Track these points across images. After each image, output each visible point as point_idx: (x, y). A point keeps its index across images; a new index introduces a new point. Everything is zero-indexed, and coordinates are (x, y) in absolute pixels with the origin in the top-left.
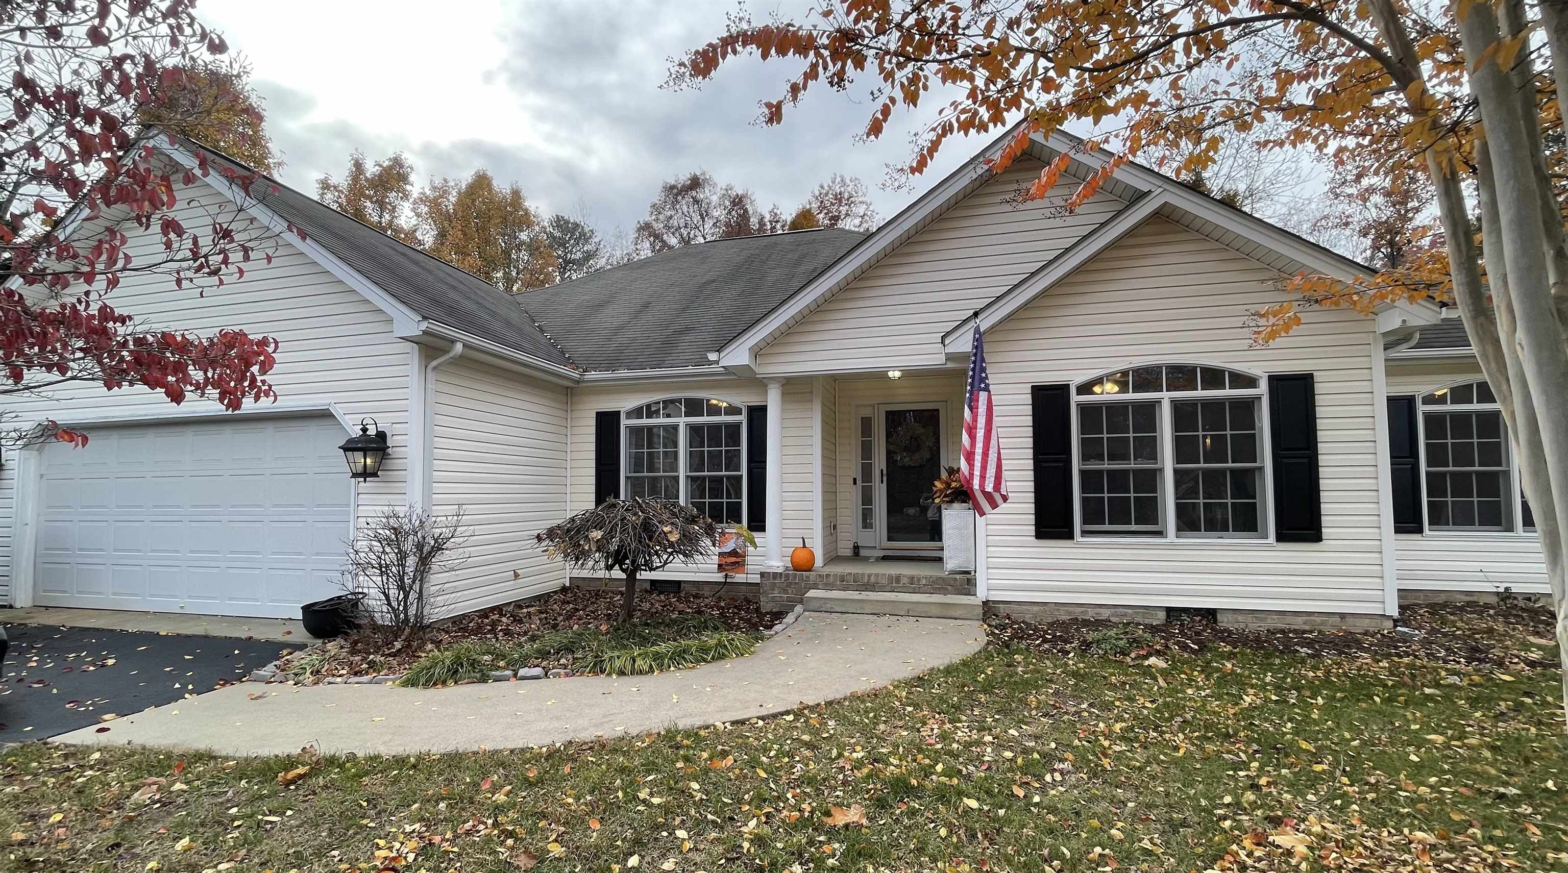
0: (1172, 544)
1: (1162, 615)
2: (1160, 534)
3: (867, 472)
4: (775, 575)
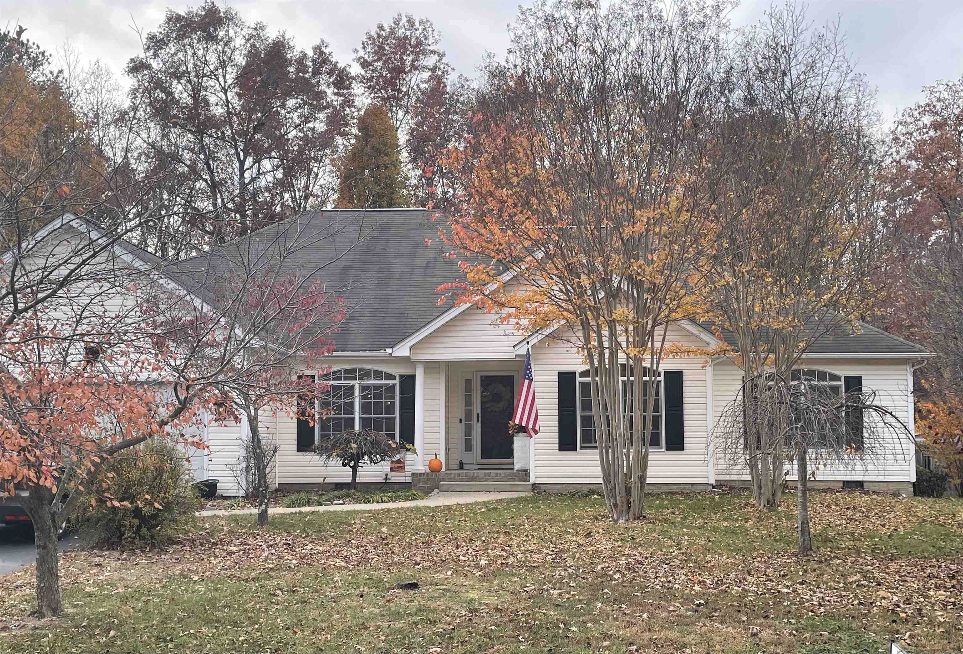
3: (468, 415)
4: (420, 474)
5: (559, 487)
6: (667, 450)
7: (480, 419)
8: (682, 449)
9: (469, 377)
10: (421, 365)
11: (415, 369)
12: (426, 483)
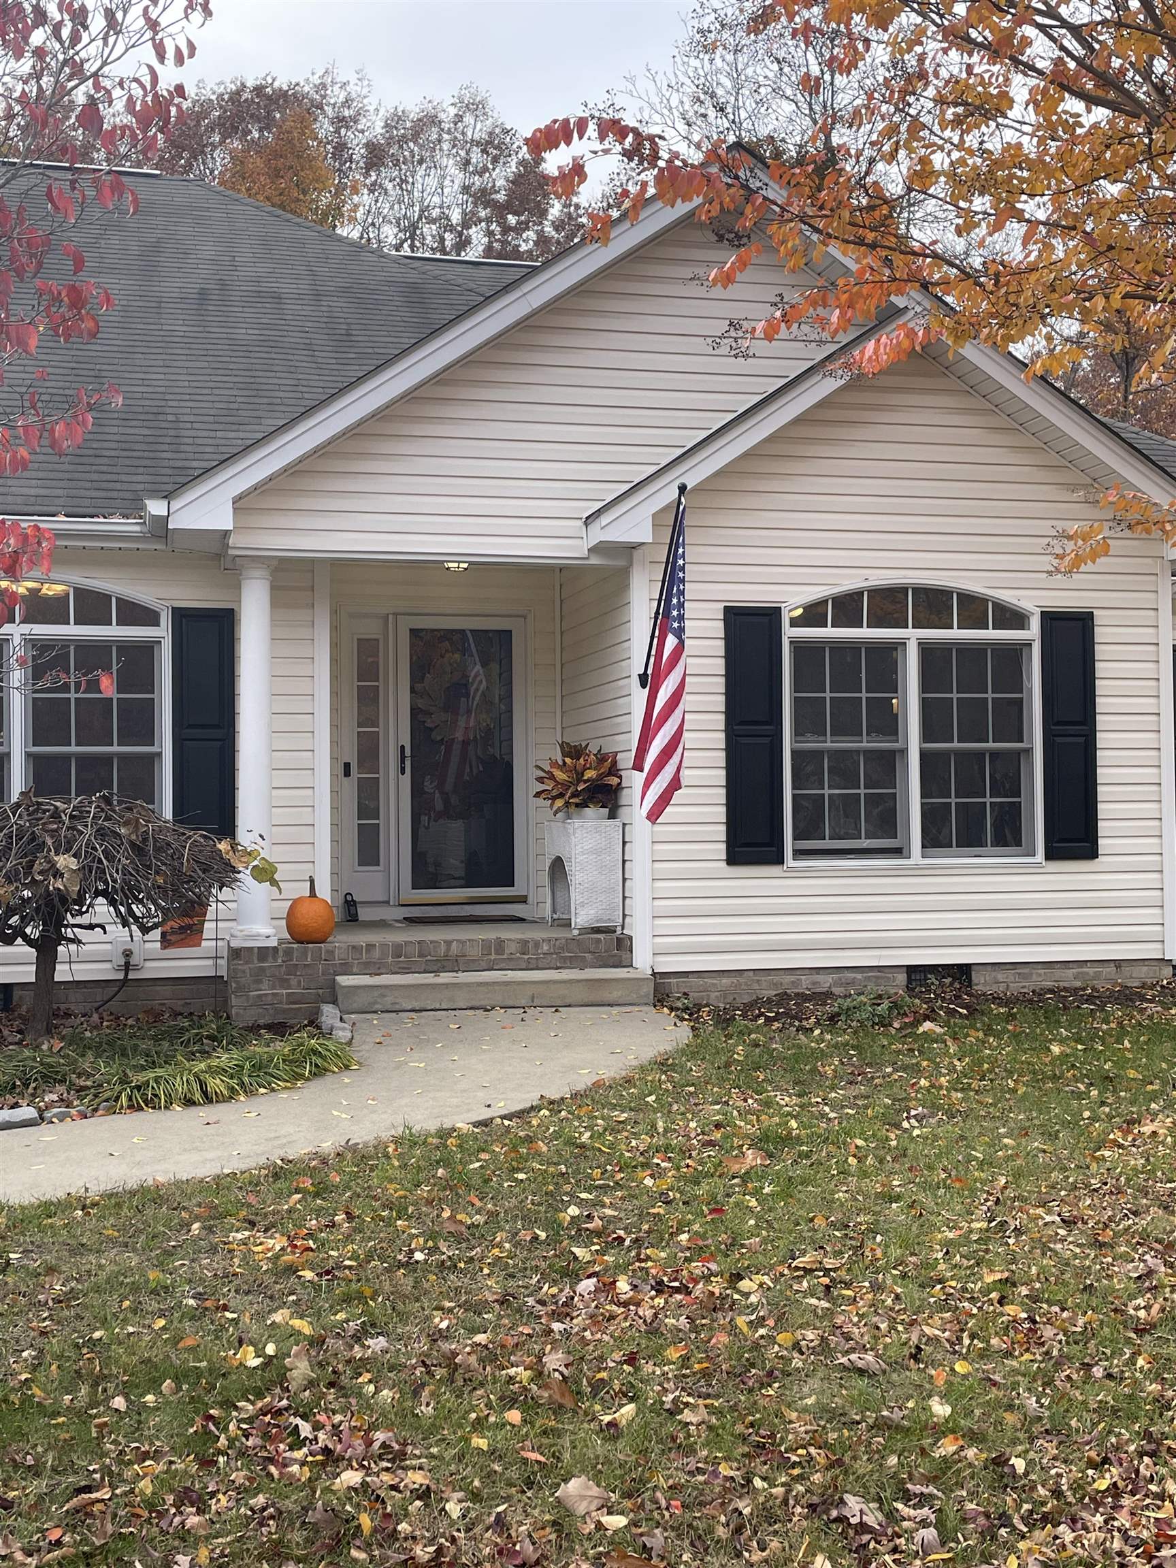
0: (918, 867)
1: (902, 978)
2: (898, 852)
3: (369, 751)
4: (264, 952)
5: (725, 981)
6: (1050, 855)
7: (408, 763)
8: (1091, 852)
9: (371, 629)
10: (257, 573)
11: (237, 588)
12: (284, 983)
